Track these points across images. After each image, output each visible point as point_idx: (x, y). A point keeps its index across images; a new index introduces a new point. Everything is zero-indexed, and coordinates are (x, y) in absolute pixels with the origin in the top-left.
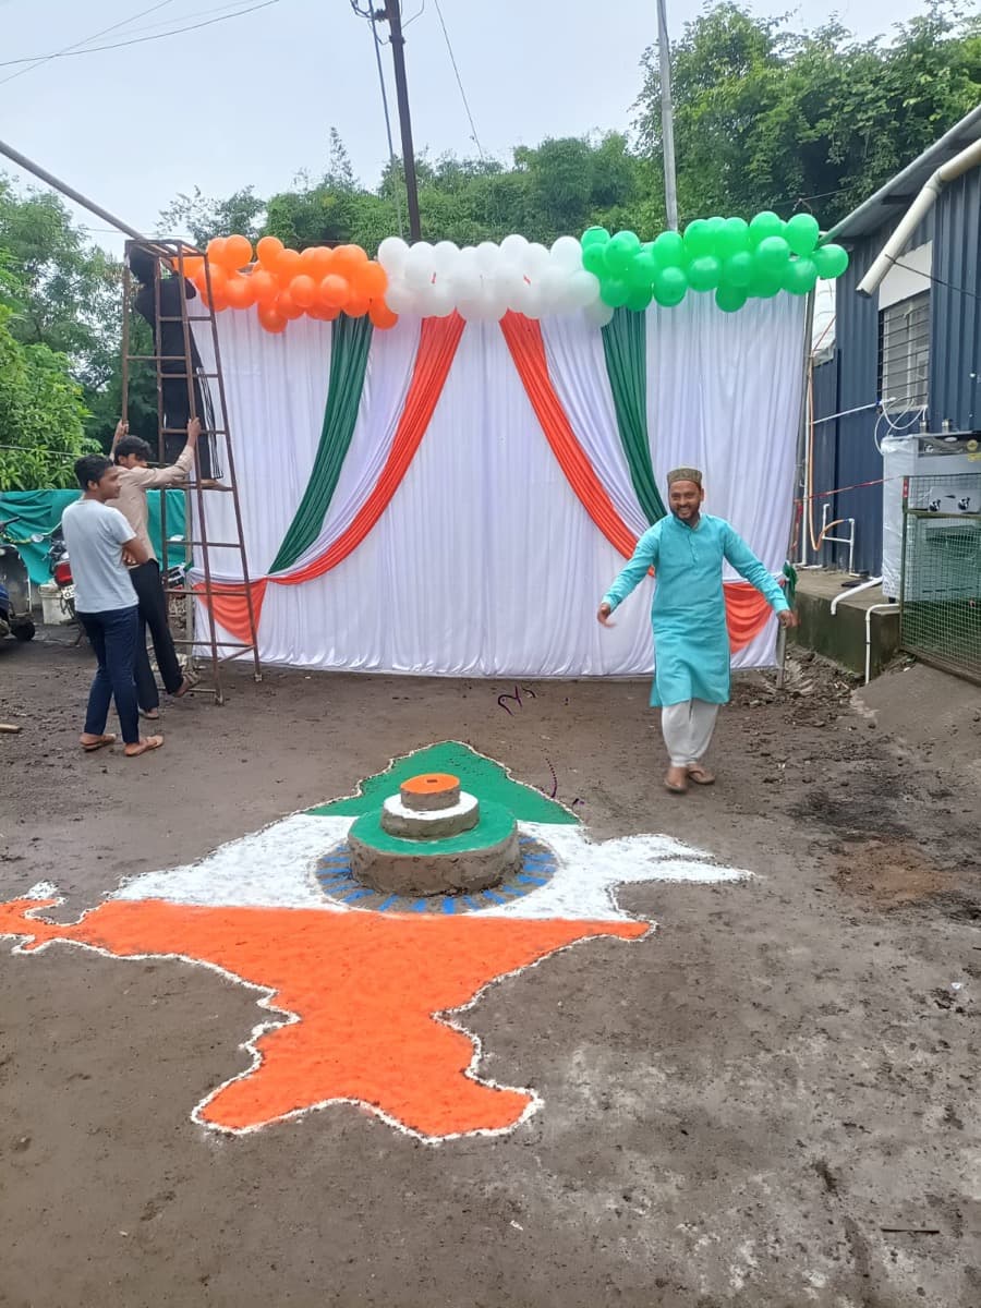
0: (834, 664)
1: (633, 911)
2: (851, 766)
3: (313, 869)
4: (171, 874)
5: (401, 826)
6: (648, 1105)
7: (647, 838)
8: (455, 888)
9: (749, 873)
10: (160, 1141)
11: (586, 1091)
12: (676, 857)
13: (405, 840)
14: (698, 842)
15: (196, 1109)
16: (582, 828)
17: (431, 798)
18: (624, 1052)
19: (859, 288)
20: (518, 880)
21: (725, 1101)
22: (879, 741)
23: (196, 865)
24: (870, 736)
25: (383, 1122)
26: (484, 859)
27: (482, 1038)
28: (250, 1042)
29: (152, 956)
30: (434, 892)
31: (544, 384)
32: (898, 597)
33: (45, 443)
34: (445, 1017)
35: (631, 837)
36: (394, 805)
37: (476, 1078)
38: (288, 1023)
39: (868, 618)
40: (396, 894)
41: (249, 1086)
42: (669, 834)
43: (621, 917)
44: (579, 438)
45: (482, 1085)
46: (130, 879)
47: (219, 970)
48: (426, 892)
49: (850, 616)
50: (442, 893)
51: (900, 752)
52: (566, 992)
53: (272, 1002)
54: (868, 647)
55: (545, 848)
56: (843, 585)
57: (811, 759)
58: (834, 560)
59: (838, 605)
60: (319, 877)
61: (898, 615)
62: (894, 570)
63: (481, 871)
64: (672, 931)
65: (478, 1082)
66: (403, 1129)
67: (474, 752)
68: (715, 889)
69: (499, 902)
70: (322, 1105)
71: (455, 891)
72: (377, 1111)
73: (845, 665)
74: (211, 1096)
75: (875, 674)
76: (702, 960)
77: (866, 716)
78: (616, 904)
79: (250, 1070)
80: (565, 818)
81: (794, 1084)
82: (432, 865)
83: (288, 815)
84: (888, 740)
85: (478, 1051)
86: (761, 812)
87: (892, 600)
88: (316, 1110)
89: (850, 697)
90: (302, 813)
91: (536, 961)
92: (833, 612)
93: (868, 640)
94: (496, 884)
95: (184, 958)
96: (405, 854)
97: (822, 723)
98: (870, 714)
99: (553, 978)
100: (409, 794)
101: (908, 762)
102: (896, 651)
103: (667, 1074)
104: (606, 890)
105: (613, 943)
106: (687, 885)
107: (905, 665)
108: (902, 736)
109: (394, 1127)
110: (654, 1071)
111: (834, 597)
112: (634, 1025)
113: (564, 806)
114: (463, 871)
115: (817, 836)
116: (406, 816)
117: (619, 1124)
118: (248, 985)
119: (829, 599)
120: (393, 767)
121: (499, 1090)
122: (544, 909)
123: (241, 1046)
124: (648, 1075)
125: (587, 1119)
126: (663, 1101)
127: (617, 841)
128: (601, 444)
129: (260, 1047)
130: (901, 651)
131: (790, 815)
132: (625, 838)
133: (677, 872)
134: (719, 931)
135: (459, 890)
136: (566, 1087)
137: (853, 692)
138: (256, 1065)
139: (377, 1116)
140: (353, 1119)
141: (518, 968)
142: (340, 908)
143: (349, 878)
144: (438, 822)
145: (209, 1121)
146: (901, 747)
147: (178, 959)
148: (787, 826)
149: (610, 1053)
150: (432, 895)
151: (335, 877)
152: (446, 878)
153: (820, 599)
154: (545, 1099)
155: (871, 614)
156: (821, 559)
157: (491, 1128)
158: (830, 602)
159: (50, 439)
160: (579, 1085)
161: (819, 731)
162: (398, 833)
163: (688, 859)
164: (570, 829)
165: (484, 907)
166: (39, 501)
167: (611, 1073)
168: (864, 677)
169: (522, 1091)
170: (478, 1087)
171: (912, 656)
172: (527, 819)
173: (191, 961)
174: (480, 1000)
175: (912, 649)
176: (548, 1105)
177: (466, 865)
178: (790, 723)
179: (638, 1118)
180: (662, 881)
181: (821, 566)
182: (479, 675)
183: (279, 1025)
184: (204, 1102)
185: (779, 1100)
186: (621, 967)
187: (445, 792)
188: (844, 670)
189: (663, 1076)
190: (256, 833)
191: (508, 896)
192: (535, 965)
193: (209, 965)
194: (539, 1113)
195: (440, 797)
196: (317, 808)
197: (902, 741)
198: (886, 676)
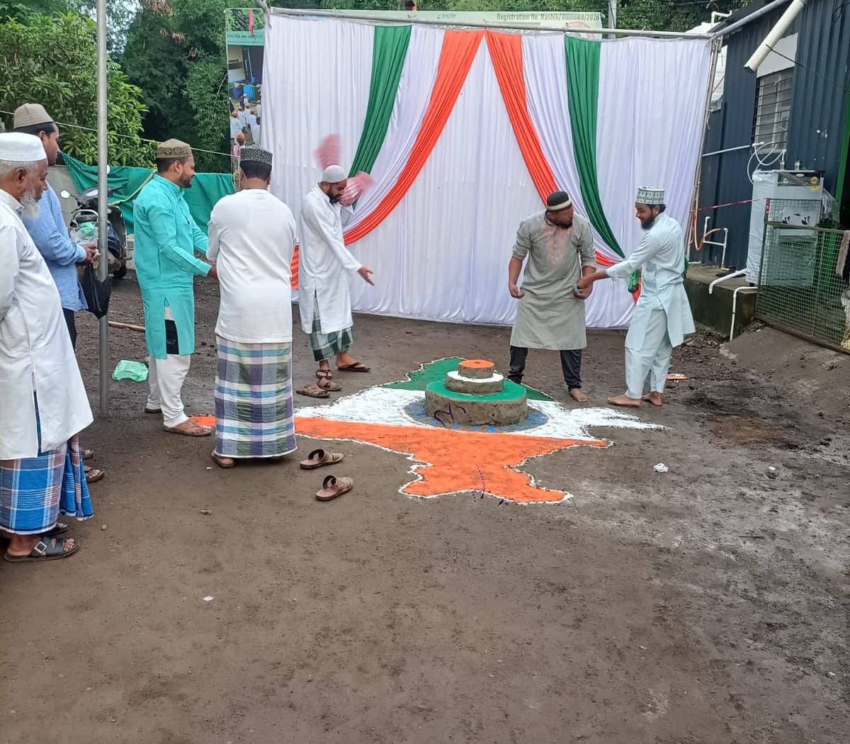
0: (708, 329)
1: (599, 437)
2: (721, 383)
3: (403, 411)
4: (319, 409)
5: (461, 386)
6: (625, 499)
7: (599, 409)
8: (494, 421)
9: (662, 426)
10: (390, 498)
11: (593, 493)
13: (462, 394)
14: (629, 413)
15: (400, 490)
16: (558, 403)
17: (479, 371)
18: (608, 483)
19: (746, 65)
20: (527, 422)
21: (662, 500)
22: (739, 371)
23: (331, 406)
24: (733, 369)
25: (496, 498)
26: (511, 407)
27: (533, 475)
28: (412, 471)
29: (336, 439)
30: (482, 423)
31: (523, 114)
32: (756, 283)
34: (510, 468)
35: (588, 408)
36: (454, 375)
37: (536, 487)
38: (428, 466)
39: (735, 296)
40: (458, 424)
41: (423, 484)
43: (591, 439)
44: (545, 156)
45: (539, 489)
47: (377, 446)
48: (477, 423)
49: (722, 294)
50: (486, 424)
51: (753, 377)
52: (572, 463)
53: (415, 459)
54: (734, 315)
56: (717, 275)
57: (695, 378)
58: (710, 259)
59: (714, 287)
60: (408, 415)
61: (756, 294)
62: (755, 264)
63: (510, 413)
64: (623, 445)
66: (508, 500)
68: (644, 431)
69: (520, 430)
70: (463, 491)
71: (494, 423)
72: (491, 494)
73: (716, 329)
74: (405, 486)
75: (737, 334)
77: (730, 358)
78: (588, 434)
79: (418, 480)
80: (545, 398)
81: (696, 497)
82: (482, 407)
83: (370, 387)
84: (744, 371)
85: (533, 479)
86: (666, 401)
87: (752, 285)
89: (719, 348)
90: (379, 386)
92: (710, 292)
93: (734, 311)
94: (517, 422)
95: (354, 441)
96: (466, 401)
97: (700, 360)
98: (733, 357)
99: (563, 458)
101: (757, 382)
102: (752, 319)
103: (631, 491)
104: (581, 428)
105: (591, 448)
106: (627, 429)
107: (758, 328)
108: (754, 368)
109: (502, 499)
110: (624, 490)
111: (711, 282)
112: (611, 475)
113: (544, 393)
114: (500, 412)
115: (701, 414)
116: (464, 380)
117: (612, 503)
118: (397, 452)
119: (708, 283)
120: (423, 367)
121: (549, 491)
122: (547, 434)
123: (409, 472)
124: (622, 491)
125: (596, 501)
126: (631, 498)
127: (581, 410)
128: (560, 162)
129: (419, 473)
130: (756, 319)
131: (684, 404)
132: (584, 409)
133: (621, 424)
134: (649, 447)
135: (496, 422)
136: (582, 491)
137: (721, 345)
138: (420, 478)
139: (492, 496)
141: (542, 454)
142: (429, 427)
144: (484, 385)
145: (409, 494)
146: (753, 374)
147: (351, 441)
148: (683, 409)
149: (601, 483)
150: (481, 425)
151: (418, 415)
153: (701, 283)
154: (573, 494)
155: (737, 293)
156: (701, 258)
157: (550, 501)
158: (708, 285)
160: (589, 491)
161: (699, 365)
162: (460, 390)
163: (626, 419)
165: (512, 432)
167: (603, 489)
168: (729, 337)
169: (560, 491)
171: (762, 322)
173: (360, 442)
174: (526, 463)
175: (764, 317)
176: (575, 496)
177: (502, 409)
178: (680, 359)
179: (621, 502)
180: (612, 427)
181: (700, 262)
183: (424, 466)
184: (402, 488)
185: (689, 502)
186: (597, 456)
187: (487, 368)
188: (715, 333)
190: (357, 394)
191: (524, 428)
192: (551, 453)
193: (371, 444)
194: (572, 499)
195: (484, 371)
197: (753, 371)
198: (744, 335)
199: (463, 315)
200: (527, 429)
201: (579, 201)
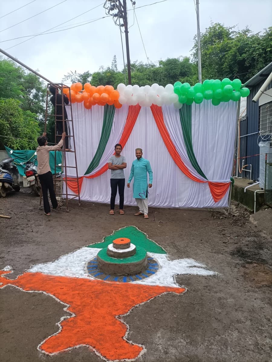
0: (245, 207)
1: (180, 284)
2: (249, 239)
3: (86, 265)
4: (45, 264)
5: (112, 254)
6: (180, 353)
7: (187, 260)
8: (127, 274)
9: (217, 273)
10: (26, 356)
11: (160, 347)
12: (195, 266)
13: (113, 258)
14: (202, 262)
15: (39, 345)
16: (167, 255)
17: (121, 246)
18: (173, 333)
19: (253, 100)
20: (146, 272)
21: (204, 353)
22: (258, 231)
23: (53, 262)
24: (255, 230)
25: (95, 354)
26: (136, 265)
27: (130, 326)
28: (59, 322)
29: (35, 291)
30: (121, 275)
31: (163, 125)
32: (264, 188)
33: (27, 137)
34: (119, 318)
35: (182, 259)
36: (111, 247)
37: (126, 340)
38: (72, 317)
39: (255, 194)
40: (109, 275)
41: (57, 338)
42: (193, 258)
43: (176, 286)
44: (172, 140)
45: (128, 343)
46: (33, 266)
47: (54, 297)
48: (118, 275)
49: (250, 193)
50: (123, 275)
51: (264, 235)
52: (157, 311)
53: (68, 309)
54: (255, 202)
55: (155, 261)
56: (248, 184)
57: (237, 236)
58: (246, 176)
59: (246, 189)
60: (88, 268)
61: (264, 193)
62: (263, 180)
63: (136, 269)
64: (192, 292)
65: (127, 342)
66: (102, 357)
67: (138, 229)
68: (206, 278)
69: (140, 279)
70: (78, 346)
71: (127, 275)
72: (94, 350)
73: (248, 207)
74: (44, 341)
75: (257, 210)
76: (200, 302)
77: (254, 223)
78: (175, 281)
79: (58, 332)
80: (162, 252)
81: (227, 348)
82: (120, 266)
83: (82, 247)
84: (261, 231)
85: (128, 330)
86: (222, 253)
87: (262, 189)
88: (76, 348)
89: (250, 217)
90: (86, 247)
91: (149, 300)
92: (245, 192)
93: (255, 200)
94: (140, 273)
95: (44, 293)
96: (112, 263)
97: (241, 225)
98: (255, 223)
99: (154, 306)
100: (115, 244)
101: (266, 239)
102: (263, 204)
103: (187, 342)
104: (173, 277)
105: (174, 295)
106: (198, 276)
107: (266, 209)
108: (265, 230)
109: (99, 356)
110: (182, 340)
111: (246, 187)
112: (178, 324)
113: (163, 248)
114: (130, 269)
115: (238, 261)
116: (114, 251)
117: (170, 360)
118: (61, 303)
119: (244, 187)
120: (114, 233)
121: (133, 345)
122: (153, 282)
123: (57, 324)
124: (181, 342)
125: (159, 357)
126: (184, 352)
127: (178, 260)
128: (178, 142)
129: (62, 324)
130: (265, 204)
131: (230, 254)
132: (180, 259)
133: (195, 271)
134: (206, 292)
135: (128, 274)
136: (154, 345)
137: (250, 216)
138: (60, 331)
139: (94, 352)
140: (86, 352)
141: (143, 302)
142: (92, 278)
143: (96, 269)
144: (123, 253)
145: (42, 350)
146: (264, 233)
147: (43, 293)
148: (229, 258)
149: (169, 334)
150: (120, 276)
151: (93, 268)
152: (125, 271)
153: (241, 188)
154: (147, 349)
155: (256, 193)
156: (242, 175)
157: (129, 359)
158: (244, 188)
159: (28, 136)
160: (158, 345)
161: (240, 227)
162: (111, 256)
163: (199, 267)
164: (164, 255)
165: (135, 280)
166: (24, 153)
167: (168, 341)
168: (254, 211)
169: (140, 345)
170: (127, 343)
171: (268, 205)
172: (151, 252)
173: (46, 294)
174: (131, 312)
175: (268, 203)
176: (148, 351)
177: (131, 267)
178: (232, 224)
179: (176, 358)
180: (190, 274)
181: (242, 178)
183: (69, 317)
184: (42, 343)
185: (221, 354)
186: (175, 303)
187: (126, 244)
188: (248, 209)
189: (185, 343)
190: (72, 253)
191: (143, 277)
192: (149, 301)
193: (51, 295)
194: (145, 354)
195: (124, 245)
196: (90, 245)
197: (265, 232)
198: (260, 211)
200: (144, 278)
201: (186, 157)
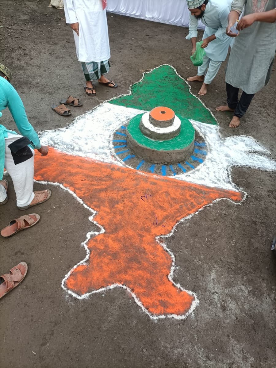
1: (238, 184)
3: (112, 138)
4: (57, 132)
5: (148, 132)
6: (241, 311)
7: (245, 138)
10: (49, 298)
11: (216, 297)
12: (256, 152)
13: (149, 139)
14: (264, 145)
15: (64, 280)
16: (218, 128)
17: (162, 122)
18: (231, 274)
20: (192, 159)
21: (271, 312)
23: (67, 128)
25: (135, 303)
26: (179, 153)
27: (175, 256)
28: (85, 242)
29: (49, 183)
30: (159, 162)
34: (161, 240)
35: (238, 136)
36: (146, 122)
37: (172, 281)
38: (100, 233)
40: (143, 160)
42: (253, 136)
45: (175, 286)
46: (41, 133)
47: (75, 195)
48: (155, 162)
50: (161, 163)
52: (210, 233)
53: (95, 219)
55: (203, 138)
60: (114, 144)
63: (179, 157)
64: (253, 200)
65: (173, 285)
66: (143, 308)
67: (177, 73)
68: (271, 175)
69: (184, 171)
70: (112, 287)
71: (167, 163)
72: (133, 295)
74: (69, 273)
76: (265, 220)
78: (231, 179)
79: (85, 260)
82: (158, 154)
83: (102, 103)
85: (173, 264)
88: (110, 290)
90: (108, 102)
91: (197, 211)
94: (182, 161)
95: (61, 186)
96: (149, 148)
99: (204, 223)
100: (153, 119)
103: (248, 291)
104: (227, 170)
105: (229, 204)
106: (261, 171)
109: (140, 306)
110: (243, 287)
112: (236, 257)
113: (211, 113)
114: (172, 157)
116: (150, 129)
117: (229, 321)
118: (85, 206)
120: (144, 78)
121: (181, 291)
122: (201, 179)
123: (82, 243)
124: (241, 290)
125: (216, 315)
126: (246, 308)
127: (232, 138)
129: (90, 245)
132: (235, 136)
134: (271, 202)
135: (169, 163)
136: (208, 293)
138: (87, 257)
139: (133, 298)
140: (124, 298)
141: (190, 214)
142: (120, 164)
143: (125, 147)
145: (68, 289)
147: (59, 186)
149: (226, 275)
151: (120, 145)
152: (164, 159)
154: (200, 300)
157: (178, 315)
160: (213, 293)
162: (147, 135)
163: (261, 154)
164: (213, 128)
165: (177, 173)
167: (226, 288)
169: (190, 292)
170: (172, 287)
172: (196, 120)
173: (64, 188)
174: (175, 232)
176: (200, 303)
177: (173, 155)
179: (237, 318)
180: (250, 167)
182: (180, 25)
183: (96, 233)
184: (67, 276)
186: (231, 219)
187: (169, 121)
189: (247, 291)
190: (90, 112)
192: (197, 213)
193: (71, 192)
194: (197, 309)
196: (114, 99)
199: (182, 21)
200: (189, 169)
